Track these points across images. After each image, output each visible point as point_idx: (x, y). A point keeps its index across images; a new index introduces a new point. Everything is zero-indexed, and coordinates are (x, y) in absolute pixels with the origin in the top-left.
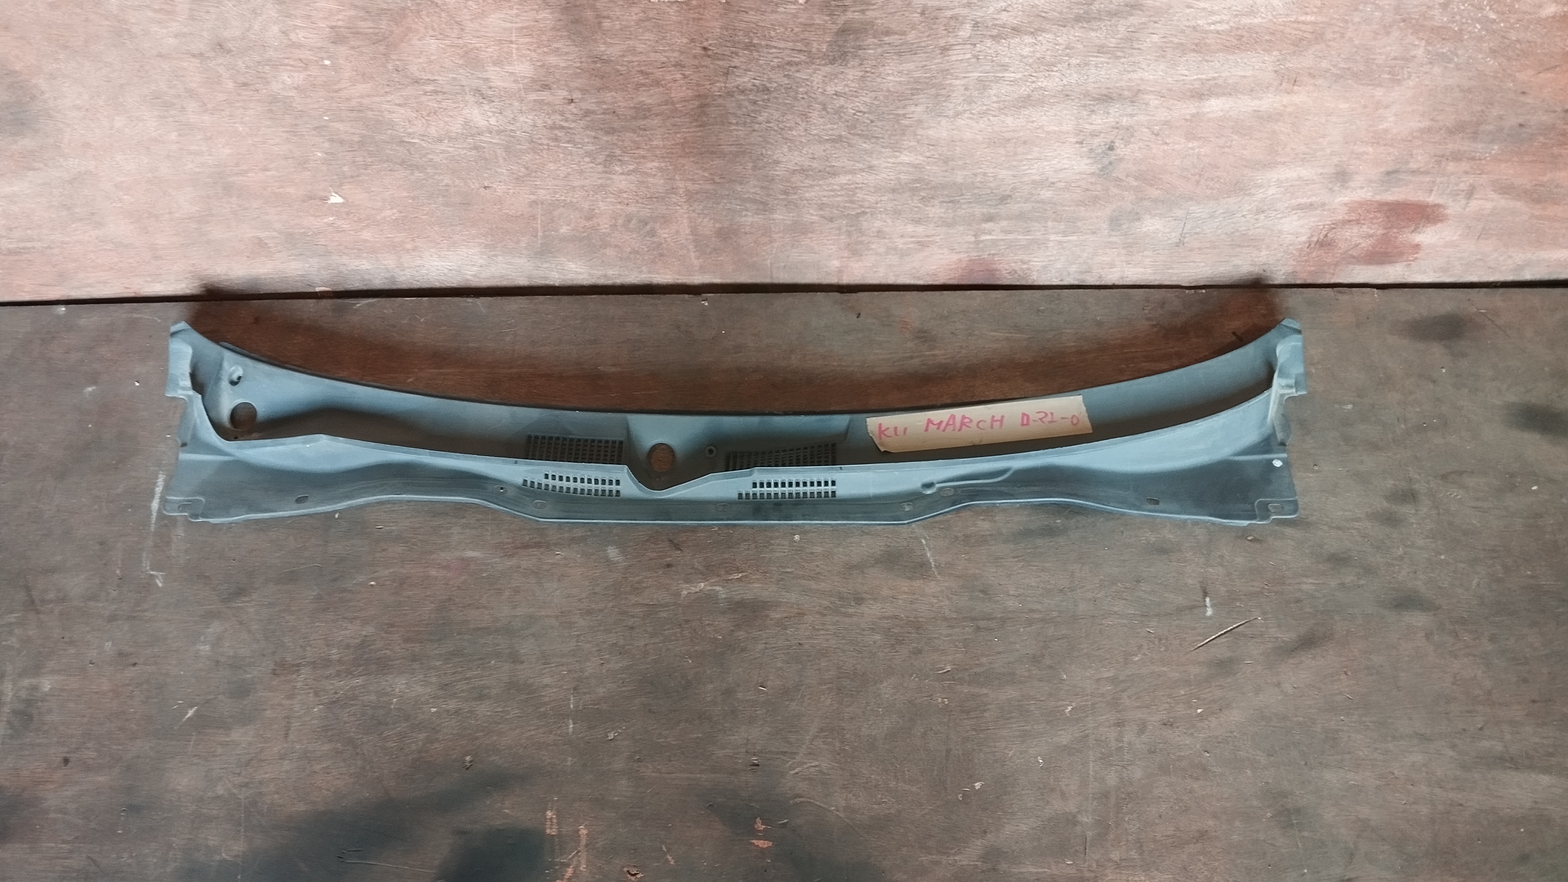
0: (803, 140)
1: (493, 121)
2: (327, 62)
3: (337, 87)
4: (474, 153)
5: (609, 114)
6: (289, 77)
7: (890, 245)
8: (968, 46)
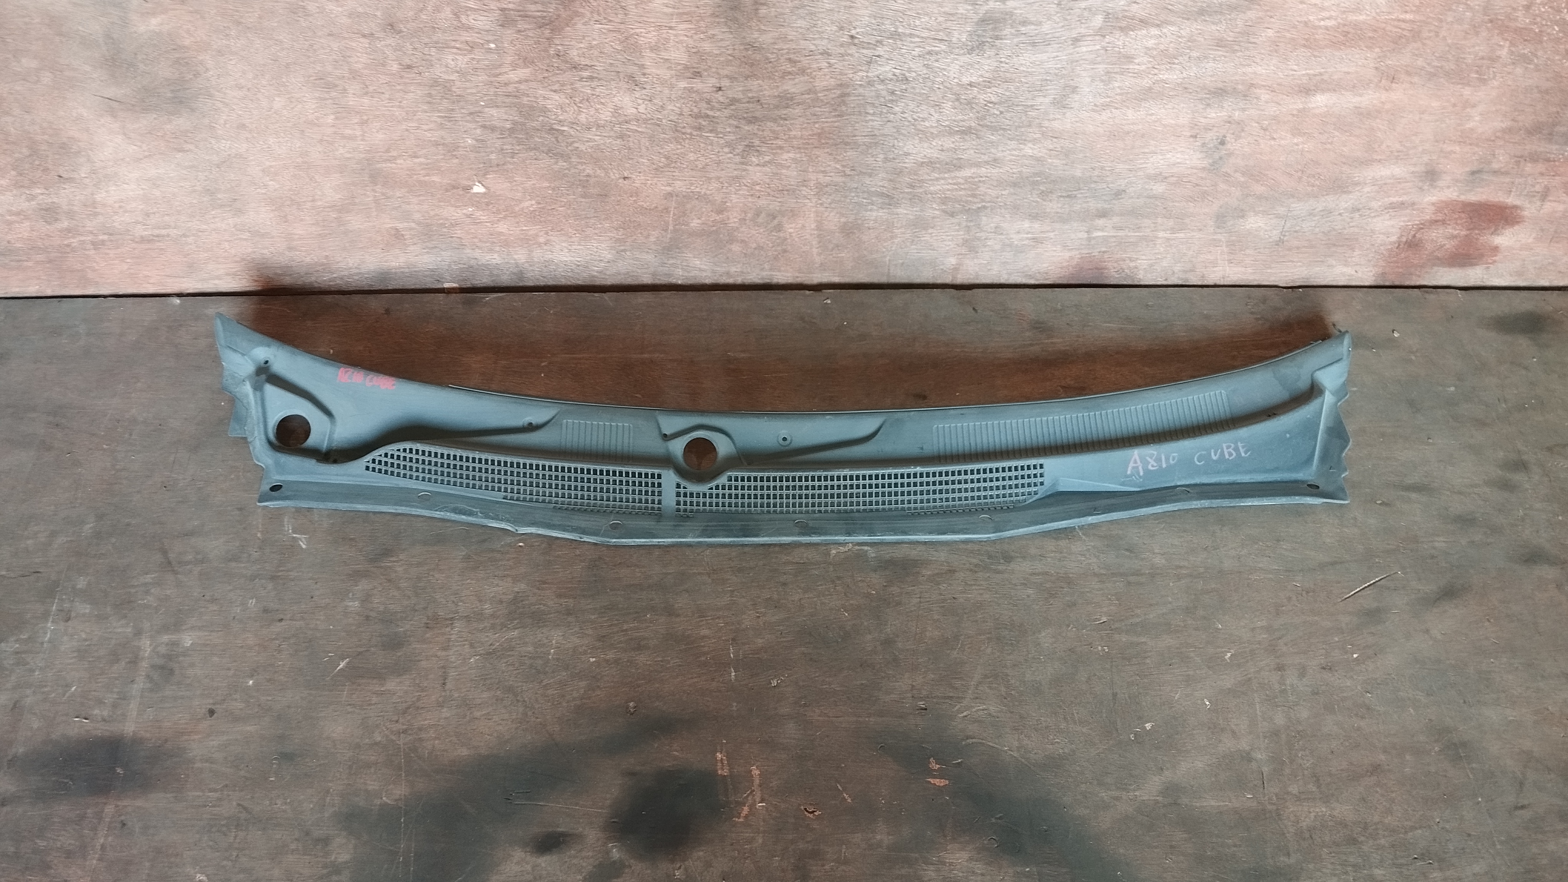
0: (935, 131)
1: (642, 109)
2: (492, 46)
3: (497, 72)
4: (619, 142)
5: (753, 103)
6: (453, 60)
7: (1007, 241)
8: (1097, 38)
